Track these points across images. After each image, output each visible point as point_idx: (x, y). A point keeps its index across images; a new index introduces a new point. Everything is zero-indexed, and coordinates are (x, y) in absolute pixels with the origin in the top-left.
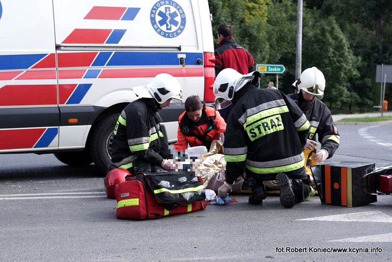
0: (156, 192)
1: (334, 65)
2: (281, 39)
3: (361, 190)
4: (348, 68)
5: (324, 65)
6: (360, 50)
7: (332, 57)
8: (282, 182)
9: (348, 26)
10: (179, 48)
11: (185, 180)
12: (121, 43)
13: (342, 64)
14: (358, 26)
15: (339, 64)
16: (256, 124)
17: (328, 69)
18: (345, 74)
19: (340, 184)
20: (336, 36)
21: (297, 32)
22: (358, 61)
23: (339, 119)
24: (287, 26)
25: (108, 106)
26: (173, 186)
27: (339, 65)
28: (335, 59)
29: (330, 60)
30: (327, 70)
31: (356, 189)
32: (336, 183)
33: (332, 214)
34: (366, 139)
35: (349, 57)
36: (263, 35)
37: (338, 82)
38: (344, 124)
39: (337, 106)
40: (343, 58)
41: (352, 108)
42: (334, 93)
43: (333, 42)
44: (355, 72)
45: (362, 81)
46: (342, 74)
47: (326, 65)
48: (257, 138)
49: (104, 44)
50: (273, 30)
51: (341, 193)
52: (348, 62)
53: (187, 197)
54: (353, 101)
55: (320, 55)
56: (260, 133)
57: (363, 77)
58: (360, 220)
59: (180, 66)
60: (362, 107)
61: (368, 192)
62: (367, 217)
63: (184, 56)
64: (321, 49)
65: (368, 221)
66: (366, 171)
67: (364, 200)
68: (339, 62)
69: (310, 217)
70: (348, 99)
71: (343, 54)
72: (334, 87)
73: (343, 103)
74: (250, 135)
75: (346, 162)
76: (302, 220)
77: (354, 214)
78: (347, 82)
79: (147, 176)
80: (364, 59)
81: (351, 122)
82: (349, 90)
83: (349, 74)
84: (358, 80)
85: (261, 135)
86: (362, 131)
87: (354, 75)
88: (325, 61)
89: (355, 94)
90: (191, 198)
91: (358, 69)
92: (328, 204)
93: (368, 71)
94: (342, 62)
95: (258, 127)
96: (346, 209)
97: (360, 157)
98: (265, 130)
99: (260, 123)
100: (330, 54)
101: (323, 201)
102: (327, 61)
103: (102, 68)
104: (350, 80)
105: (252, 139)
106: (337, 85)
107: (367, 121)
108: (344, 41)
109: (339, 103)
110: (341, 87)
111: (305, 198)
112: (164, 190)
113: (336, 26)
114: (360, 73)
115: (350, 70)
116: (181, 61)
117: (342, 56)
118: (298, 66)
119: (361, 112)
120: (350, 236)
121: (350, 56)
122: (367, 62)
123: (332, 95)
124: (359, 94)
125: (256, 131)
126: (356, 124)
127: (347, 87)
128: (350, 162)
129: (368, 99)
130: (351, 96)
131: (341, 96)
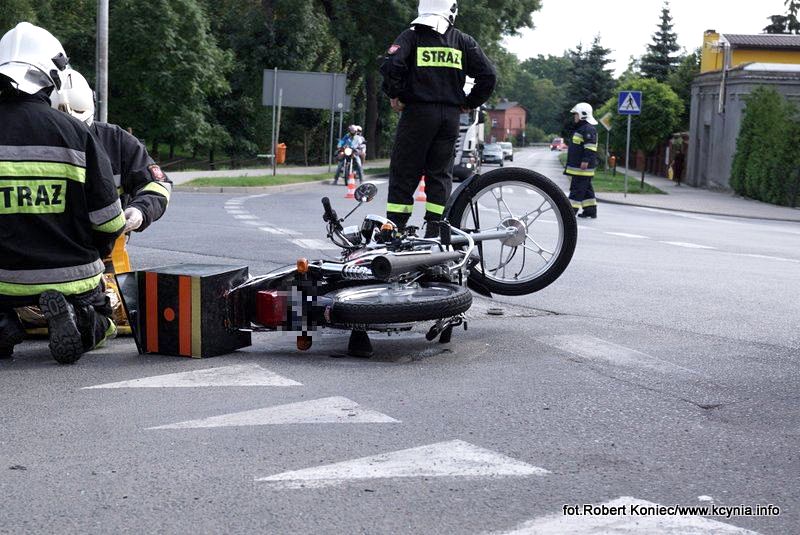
1: (178, 66)
3: (220, 323)
4: (207, 73)
5: (157, 66)
7: (175, 49)
8: (54, 309)
13: (195, 64)
15: (189, 64)
17: (165, 73)
18: (201, 85)
19: (177, 311)
22: (226, 59)
23: (188, 180)
27: (187, 66)
28: (179, 53)
29: (169, 56)
30: (163, 76)
31: (208, 320)
32: (169, 309)
33: (159, 374)
34: (239, 220)
37: (185, 103)
38: (198, 191)
39: (183, 154)
40: (198, 53)
41: (216, 158)
42: (178, 126)
44: (221, 84)
45: (236, 103)
46: (196, 87)
47: (161, 65)
51: (178, 331)
52: (206, 60)
54: (217, 142)
57: (236, 94)
58: (215, 384)
60: (236, 156)
61: (234, 326)
62: (230, 376)
65: (231, 384)
66: (231, 283)
67: (225, 343)
69: (112, 381)
70: (207, 139)
73: (197, 146)
75: (188, 265)
76: (96, 387)
77: (202, 371)
78: (205, 104)
80: (239, 57)
81: (212, 187)
82: (208, 119)
83: (210, 86)
84: (229, 99)
86: (234, 206)
87: (220, 89)
88: (159, 57)
89: (220, 129)
91: (228, 76)
92: (153, 353)
93: (247, 82)
94: (194, 60)
96: (189, 363)
97: (224, 256)
101: (143, 348)
102: (162, 58)
104: (212, 99)
106: (184, 108)
107: (243, 186)
109: (188, 146)
110: (193, 114)
111: (97, 342)
114: (232, 87)
115: (210, 78)
118: (101, 66)
119: (234, 166)
120: (192, 416)
121: (211, 50)
122: (246, 63)
123: (175, 129)
124: (229, 129)
126: (222, 191)
127: (204, 113)
128: (199, 265)
129: (247, 139)
130: (213, 133)
131: (193, 132)
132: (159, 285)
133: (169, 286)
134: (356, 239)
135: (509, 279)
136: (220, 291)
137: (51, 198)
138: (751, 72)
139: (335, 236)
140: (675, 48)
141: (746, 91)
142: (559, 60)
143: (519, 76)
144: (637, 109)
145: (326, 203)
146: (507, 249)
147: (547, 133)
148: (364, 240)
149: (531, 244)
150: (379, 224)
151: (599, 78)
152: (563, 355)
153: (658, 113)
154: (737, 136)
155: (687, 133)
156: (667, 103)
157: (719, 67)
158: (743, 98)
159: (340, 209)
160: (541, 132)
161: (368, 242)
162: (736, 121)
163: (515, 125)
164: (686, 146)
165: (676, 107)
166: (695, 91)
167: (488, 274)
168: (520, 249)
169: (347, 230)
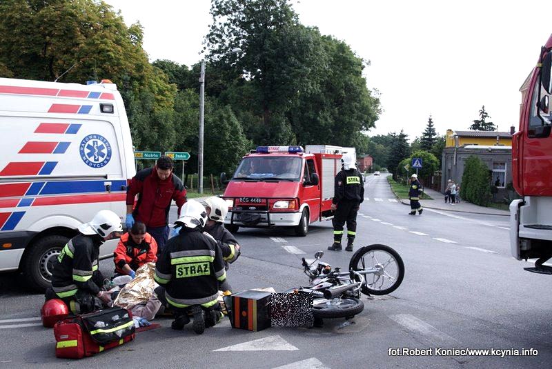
0: (92, 333)
2: (185, 123)
6: (252, 135)
9: (242, 113)
10: (106, 177)
11: (117, 319)
12: (53, 174)
14: (250, 114)
16: (186, 266)
20: (232, 122)
21: (199, 118)
24: (190, 112)
25: (40, 231)
26: (107, 325)
29: (227, 143)
35: (243, 141)
36: (170, 124)
43: (230, 127)
48: (181, 277)
49: (38, 176)
50: (179, 116)
53: (120, 334)
55: (219, 138)
56: (187, 274)
59: (107, 193)
63: (110, 184)
64: (220, 133)
68: (235, 144)
71: (238, 138)
72: (231, 166)
74: (177, 272)
79: (84, 319)
85: (187, 276)
90: (123, 334)
94: (237, 145)
95: (186, 268)
98: (191, 273)
99: (189, 266)
100: (227, 138)
102: (224, 144)
103: (35, 197)
105: (178, 277)
108: (239, 127)
112: (100, 331)
113: (232, 114)
115: (243, 151)
116: (108, 188)
117: (237, 139)
125: (184, 270)
132: (241, 303)
133: (244, 303)
134: (315, 272)
135: (377, 289)
136: (264, 304)
137: (203, 269)
138: (467, 149)
139: (307, 272)
140: (435, 134)
141: (466, 157)
142: (386, 137)
143: (369, 144)
144: (420, 166)
145: (303, 260)
146: (376, 277)
147: (382, 167)
148: (318, 272)
149: (386, 275)
150: (325, 266)
151: (403, 147)
152: (400, 327)
153: (429, 166)
154: (462, 175)
155: (441, 171)
156: (432, 161)
157: (454, 146)
158: (464, 159)
159: (309, 261)
160: (379, 166)
161: (320, 273)
162: (461, 169)
163: (368, 164)
164: (440, 177)
165: (436, 163)
166: (444, 155)
167: (369, 287)
168: (381, 277)
169: (311, 269)
